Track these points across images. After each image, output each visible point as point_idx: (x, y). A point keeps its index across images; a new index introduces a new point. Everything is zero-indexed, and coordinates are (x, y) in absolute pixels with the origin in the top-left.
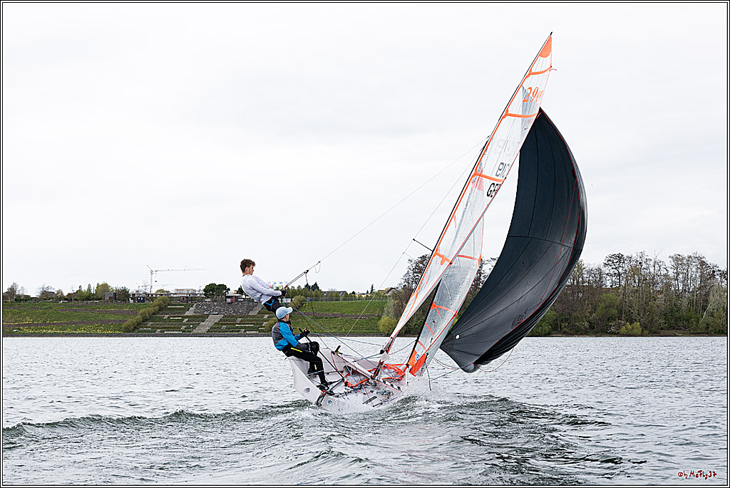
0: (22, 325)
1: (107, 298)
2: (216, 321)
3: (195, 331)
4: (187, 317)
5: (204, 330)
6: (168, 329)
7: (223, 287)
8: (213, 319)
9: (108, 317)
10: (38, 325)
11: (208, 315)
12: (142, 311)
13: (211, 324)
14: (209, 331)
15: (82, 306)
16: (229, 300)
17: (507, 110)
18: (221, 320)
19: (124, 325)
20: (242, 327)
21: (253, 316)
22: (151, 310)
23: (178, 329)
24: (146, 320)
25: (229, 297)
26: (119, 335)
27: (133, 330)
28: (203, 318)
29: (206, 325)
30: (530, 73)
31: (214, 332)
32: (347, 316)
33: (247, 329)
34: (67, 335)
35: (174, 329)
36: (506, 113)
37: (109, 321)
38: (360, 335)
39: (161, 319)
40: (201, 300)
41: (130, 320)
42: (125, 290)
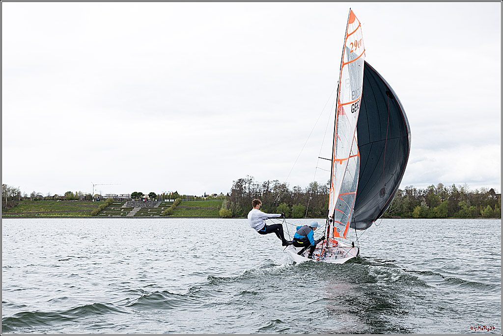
0: (40, 212)
1: (81, 199)
2: (138, 210)
3: (127, 216)
4: (123, 208)
5: (132, 215)
6: (114, 214)
7: (141, 194)
8: (136, 210)
9: (83, 208)
10: (48, 212)
11: (134, 207)
12: (100, 205)
13: (136, 212)
14: (135, 216)
15: (69, 203)
16: (144, 200)
17: (343, 62)
18: (140, 210)
19: (92, 212)
20: (151, 214)
21: (156, 208)
22: (105, 205)
23: (120, 214)
24: (103, 210)
25: (144, 199)
26: (90, 218)
27: (97, 215)
28: (132, 209)
29: (133, 213)
30: (347, 36)
31: (137, 216)
32: (203, 208)
33: (154, 214)
34: (63, 217)
35: (117, 214)
36: (343, 64)
37: (84, 210)
38: (210, 218)
39: (110, 210)
40: (130, 200)
41: (95, 210)
42: (90, 195)
